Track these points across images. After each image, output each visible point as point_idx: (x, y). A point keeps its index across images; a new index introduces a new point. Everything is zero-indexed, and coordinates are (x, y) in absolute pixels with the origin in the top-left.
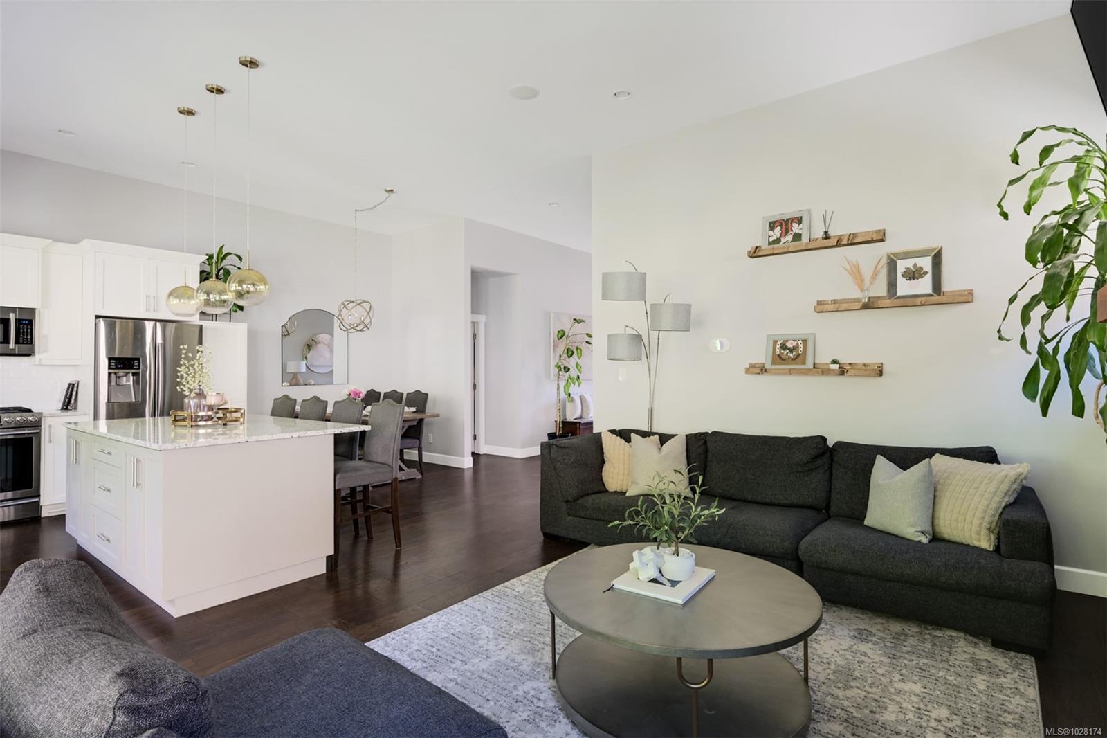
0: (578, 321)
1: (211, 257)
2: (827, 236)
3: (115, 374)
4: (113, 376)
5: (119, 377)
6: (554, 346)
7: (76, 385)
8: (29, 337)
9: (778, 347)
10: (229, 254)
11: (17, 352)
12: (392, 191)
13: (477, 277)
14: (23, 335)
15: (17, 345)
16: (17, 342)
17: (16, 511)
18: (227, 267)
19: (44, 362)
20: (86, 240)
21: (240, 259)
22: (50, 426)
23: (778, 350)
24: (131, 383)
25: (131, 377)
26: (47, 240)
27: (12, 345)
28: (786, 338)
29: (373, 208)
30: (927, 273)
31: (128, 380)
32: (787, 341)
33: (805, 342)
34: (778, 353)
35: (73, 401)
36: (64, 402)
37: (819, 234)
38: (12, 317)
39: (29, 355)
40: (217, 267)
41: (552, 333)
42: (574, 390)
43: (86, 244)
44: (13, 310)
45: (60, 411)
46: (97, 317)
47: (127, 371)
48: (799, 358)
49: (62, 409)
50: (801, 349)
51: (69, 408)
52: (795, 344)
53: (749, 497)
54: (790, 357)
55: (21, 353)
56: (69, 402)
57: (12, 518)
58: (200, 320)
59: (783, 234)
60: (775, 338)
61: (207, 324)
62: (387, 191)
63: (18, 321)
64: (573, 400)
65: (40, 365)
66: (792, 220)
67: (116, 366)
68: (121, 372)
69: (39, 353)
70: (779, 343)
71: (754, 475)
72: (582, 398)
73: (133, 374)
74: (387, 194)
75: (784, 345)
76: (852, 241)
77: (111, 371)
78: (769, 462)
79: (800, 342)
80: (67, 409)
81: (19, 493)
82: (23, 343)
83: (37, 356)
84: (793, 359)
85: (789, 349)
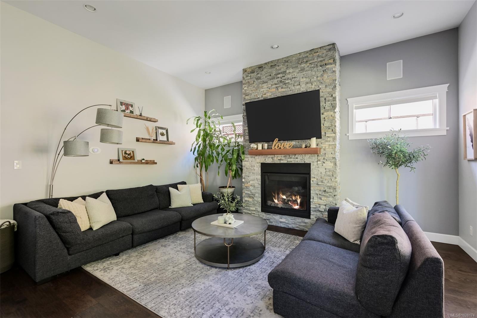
2: (141, 115)
9: (123, 153)
23: (124, 154)
28: (126, 150)
30: (165, 135)
32: (127, 151)
33: (133, 152)
34: (124, 156)
37: (138, 114)
48: (132, 158)
50: (132, 154)
52: (129, 152)
53: (136, 212)
54: (128, 157)
59: (126, 109)
60: (122, 149)
66: (129, 105)
70: (124, 151)
71: (136, 203)
75: (126, 152)
76: (148, 119)
78: (141, 197)
79: (131, 152)
84: (130, 158)
85: (128, 154)
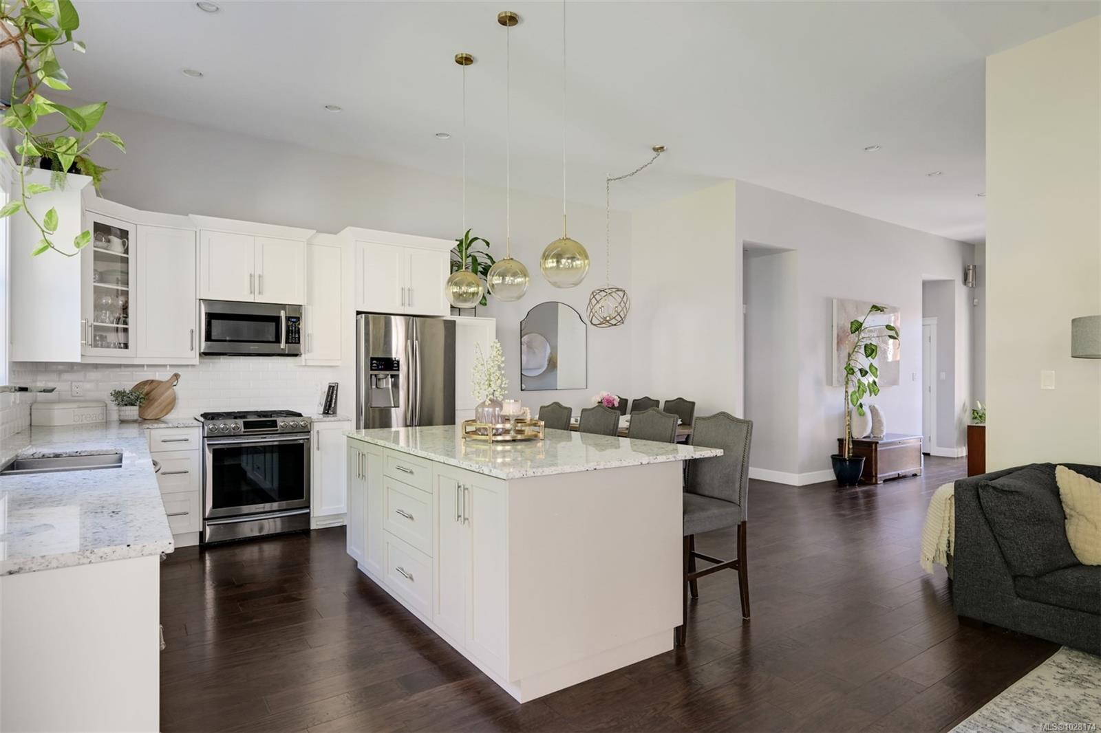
0: (876, 308)
1: (461, 242)
3: (376, 376)
4: (374, 378)
5: (379, 379)
6: (838, 343)
7: (336, 388)
8: (297, 336)
10: (476, 239)
11: (287, 352)
12: (662, 148)
13: (750, 253)
14: (292, 334)
15: (287, 345)
16: (287, 342)
17: (283, 522)
18: (476, 254)
19: (310, 363)
20: (348, 229)
21: (488, 244)
22: (318, 432)
24: (390, 386)
25: (390, 379)
26: (310, 231)
27: (283, 345)
29: (633, 174)
31: (387, 383)
35: (333, 406)
36: (325, 406)
38: (283, 314)
39: (296, 355)
40: (466, 252)
41: (835, 325)
42: (867, 399)
43: (348, 230)
44: (283, 306)
45: (322, 416)
46: (358, 313)
47: (387, 372)
49: (324, 413)
51: (330, 412)
55: (290, 353)
56: (330, 407)
57: (279, 530)
58: (451, 315)
61: (459, 319)
62: (655, 150)
63: (288, 319)
64: (862, 415)
65: (306, 366)
67: (378, 366)
68: (381, 374)
69: (305, 353)
72: (873, 410)
73: (392, 376)
74: (655, 154)
77: (371, 372)
80: (328, 413)
81: (284, 504)
82: (292, 343)
83: (303, 356)
